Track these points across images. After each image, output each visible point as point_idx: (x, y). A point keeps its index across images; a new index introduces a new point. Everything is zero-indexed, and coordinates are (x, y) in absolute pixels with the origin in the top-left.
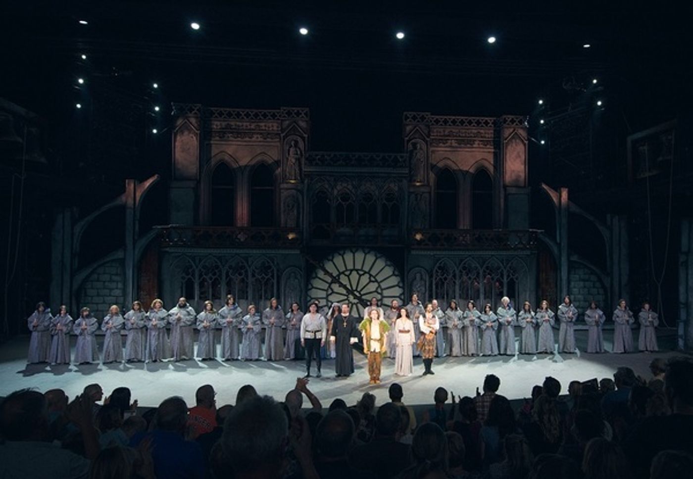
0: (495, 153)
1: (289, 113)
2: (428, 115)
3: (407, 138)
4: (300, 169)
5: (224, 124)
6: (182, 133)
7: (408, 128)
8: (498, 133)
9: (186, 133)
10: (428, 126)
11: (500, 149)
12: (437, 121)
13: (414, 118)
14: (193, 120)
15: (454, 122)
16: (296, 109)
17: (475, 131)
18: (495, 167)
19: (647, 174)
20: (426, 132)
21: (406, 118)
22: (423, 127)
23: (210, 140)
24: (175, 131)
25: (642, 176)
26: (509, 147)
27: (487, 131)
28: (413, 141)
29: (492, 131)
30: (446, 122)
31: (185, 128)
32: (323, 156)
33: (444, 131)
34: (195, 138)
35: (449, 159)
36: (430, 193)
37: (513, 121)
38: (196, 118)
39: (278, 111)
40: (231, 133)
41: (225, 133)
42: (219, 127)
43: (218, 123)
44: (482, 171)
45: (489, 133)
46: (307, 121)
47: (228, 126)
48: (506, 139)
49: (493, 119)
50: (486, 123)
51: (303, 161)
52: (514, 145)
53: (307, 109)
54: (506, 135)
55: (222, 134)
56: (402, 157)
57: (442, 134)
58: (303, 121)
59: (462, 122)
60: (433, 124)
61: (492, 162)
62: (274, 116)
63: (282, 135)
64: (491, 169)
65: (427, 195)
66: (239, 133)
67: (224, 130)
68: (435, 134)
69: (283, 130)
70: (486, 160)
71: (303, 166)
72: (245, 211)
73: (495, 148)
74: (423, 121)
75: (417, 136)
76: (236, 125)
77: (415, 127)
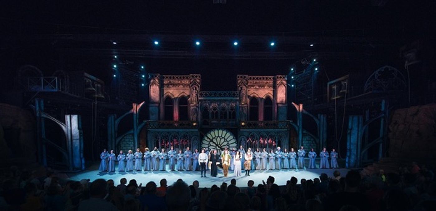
0: (273, 91)
1: (193, 77)
2: (247, 76)
3: (238, 85)
4: (197, 98)
5: (169, 81)
6: (153, 85)
7: (239, 81)
8: (275, 82)
9: (154, 85)
10: (247, 80)
11: (275, 89)
12: (250, 78)
13: (241, 77)
14: (157, 80)
15: (257, 78)
16: (195, 75)
17: (265, 82)
18: (273, 96)
19: (335, 98)
20: (246, 82)
21: (238, 77)
22: (245, 81)
23: (163, 88)
24: (150, 85)
25: (333, 99)
26: (279, 88)
27: (270, 82)
28: (241, 86)
29: (272, 82)
30: (254, 78)
31: (154, 83)
32: (206, 93)
33: (253, 82)
34: (158, 87)
35: (255, 93)
36: (247, 107)
37: (281, 77)
38: (158, 79)
39: (189, 76)
40: (171, 85)
41: (169, 85)
42: (167, 82)
43: (166, 81)
44: (268, 98)
45: (271, 83)
46: (200, 80)
47: (170, 82)
48: (278, 85)
49: (273, 77)
50: (270, 78)
51: (199, 95)
52: (281, 87)
53: (200, 75)
54: (278, 83)
55: (168, 85)
56: (236, 93)
57: (253, 83)
58: (198, 80)
59: (260, 78)
60: (249, 80)
61: (272, 94)
62: (187, 78)
63: (191, 85)
64: (272, 97)
65: (246, 108)
66: (174, 85)
67: (169, 84)
68: (250, 83)
69: (191, 83)
70: (270, 93)
71: (198, 97)
72: (177, 115)
73: (273, 88)
74: (245, 78)
75: (243, 84)
76: (173, 82)
77: (242, 81)
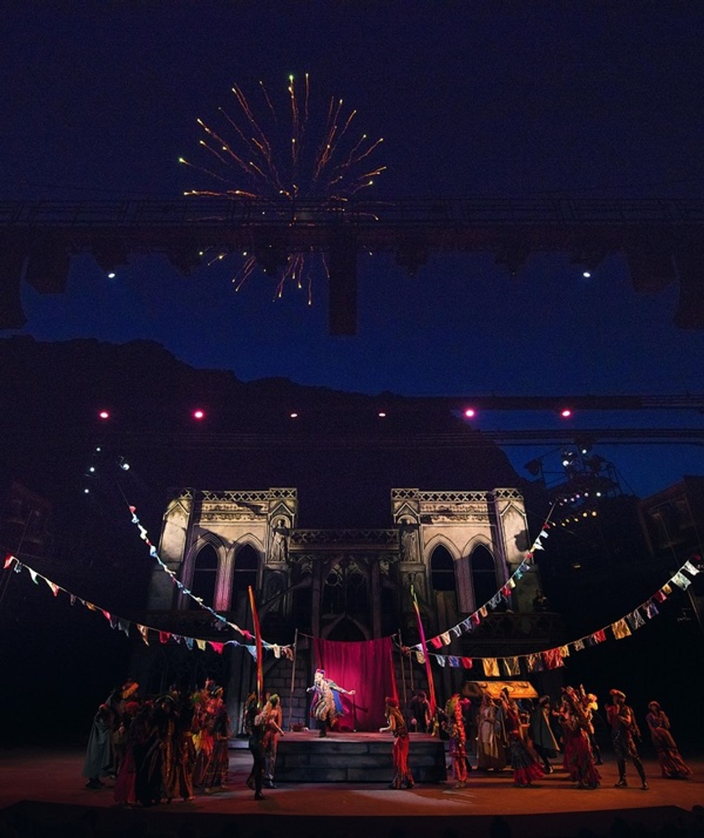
0: (491, 527)
1: (277, 494)
2: (416, 491)
3: (395, 515)
4: (286, 549)
5: (214, 506)
6: (173, 515)
7: (397, 505)
8: (492, 508)
9: (177, 514)
10: (417, 502)
11: (497, 524)
12: (426, 497)
13: (402, 494)
14: (185, 503)
15: (444, 497)
16: (284, 490)
17: (468, 506)
18: (494, 543)
19: (670, 544)
20: (416, 508)
21: (395, 495)
22: (412, 503)
23: (199, 521)
24: (166, 513)
25: (666, 546)
26: (506, 521)
27: (480, 505)
28: (402, 517)
29: (486, 505)
30: (435, 497)
31: (177, 509)
32: (309, 534)
33: (435, 507)
34: (184, 520)
35: (442, 535)
36: (424, 572)
37: (506, 494)
38: (188, 500)
39: (267, 492)
40: (220, 514)
41: (213, 514)
42: (209, 509)
43: (208, 505)
44: (479, 550)
45: (483, 507)
46: (294, 501)
47: (218, 508)
48: (502, 512)
49: (485, 493)
50: (478, 497)
51: (289, 540)
52: (511, 518)
53: (295, 489)
54: (501, 509)
55: (211, 516)
56: (392, 533)
57: (433, 510)
58: (291, 501)
59: (453, 497)
60: (422, 500)
61: (490, 538)
62: (262, 497)
63: (269, 515)
64: (491, 546)
65: (421, 575)
66: (226, 514)
67: (214, 512)
68: (425, 510)
69: (269, 511)
70: (484, 536)
71: (288, 546)
72: (226, 597)
73: (491, 522)
74: (411, 496)
75: (406, 512)
76: (225, 507)
77: (404, 503)
